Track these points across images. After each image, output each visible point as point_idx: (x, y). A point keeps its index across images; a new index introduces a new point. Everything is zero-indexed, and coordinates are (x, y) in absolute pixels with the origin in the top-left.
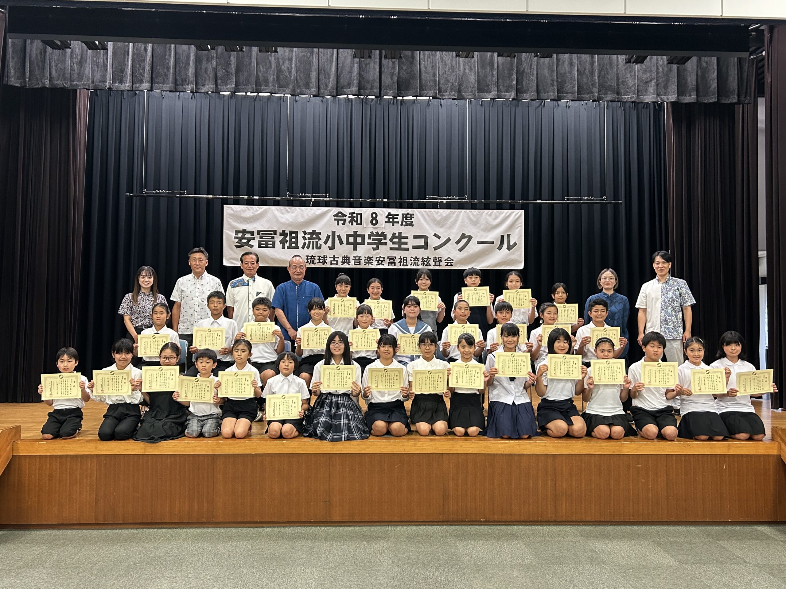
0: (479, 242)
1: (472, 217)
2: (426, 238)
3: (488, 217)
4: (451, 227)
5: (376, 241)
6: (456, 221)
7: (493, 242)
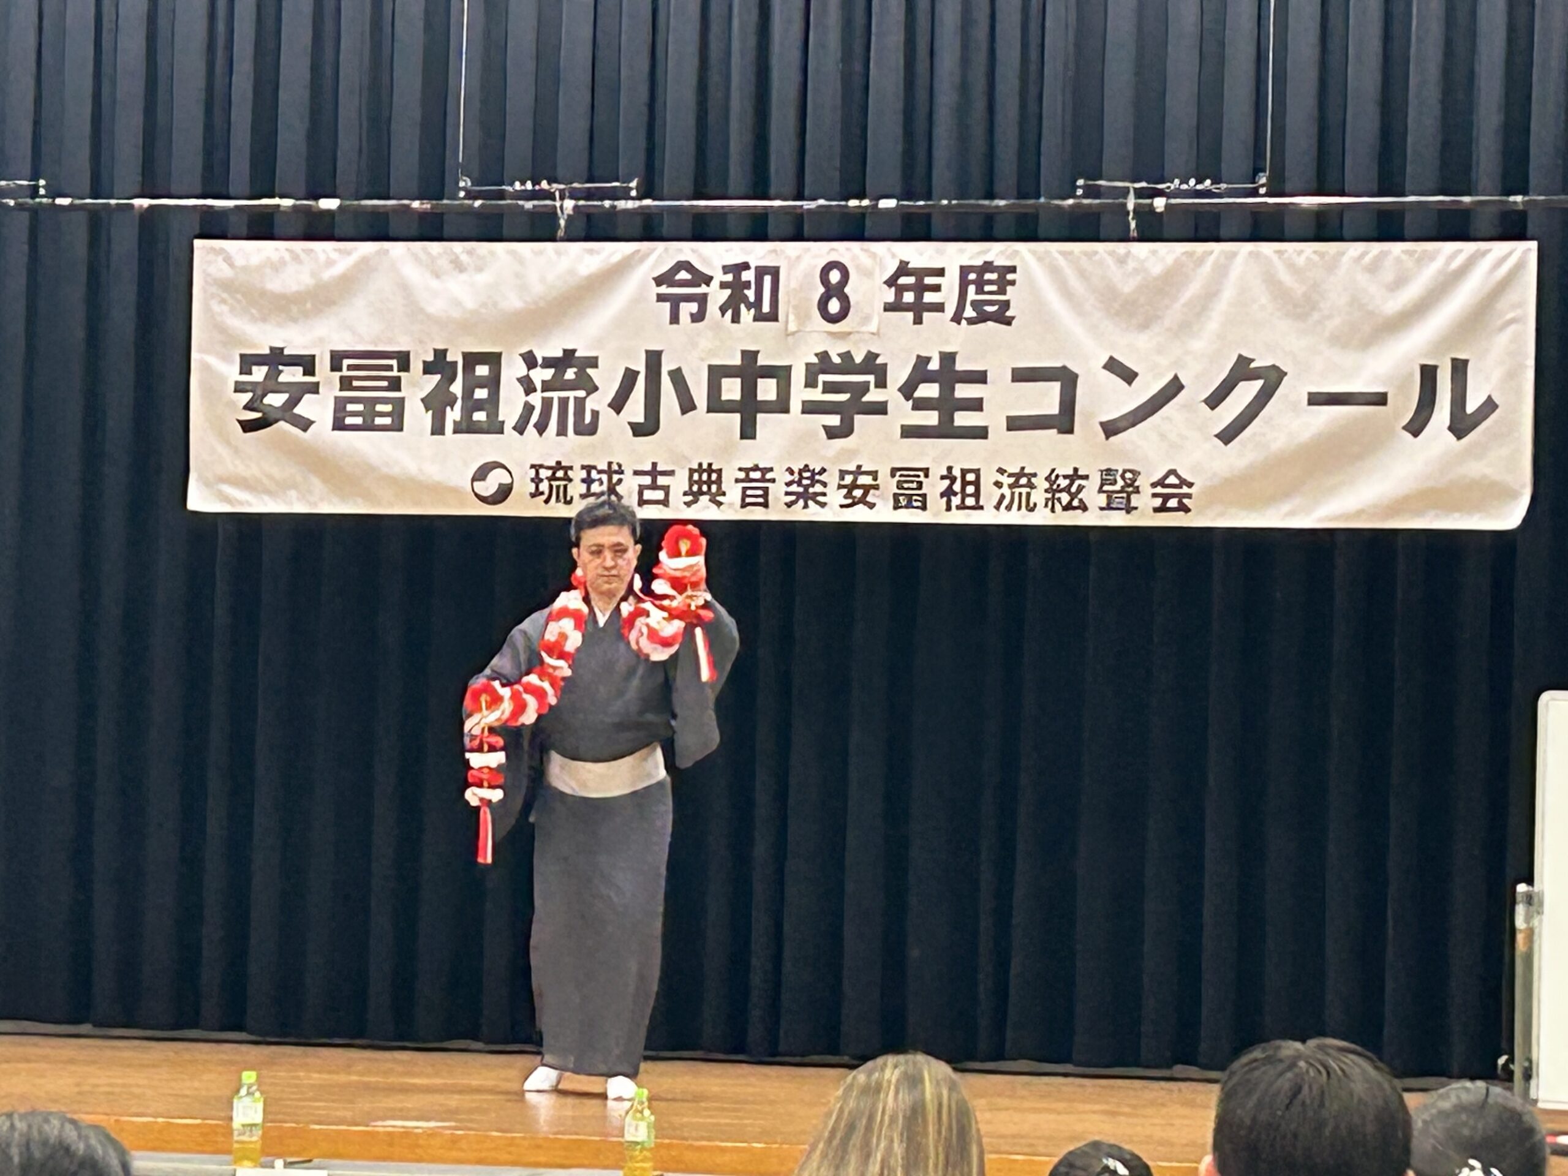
0: (1317, 399)
1: (1284, 276)
2: (1068, 379)
3: (1362, 278)
4: (1185, 328)
5: (843, 397)
6: (1210, 295)
7: (1380, 399)
